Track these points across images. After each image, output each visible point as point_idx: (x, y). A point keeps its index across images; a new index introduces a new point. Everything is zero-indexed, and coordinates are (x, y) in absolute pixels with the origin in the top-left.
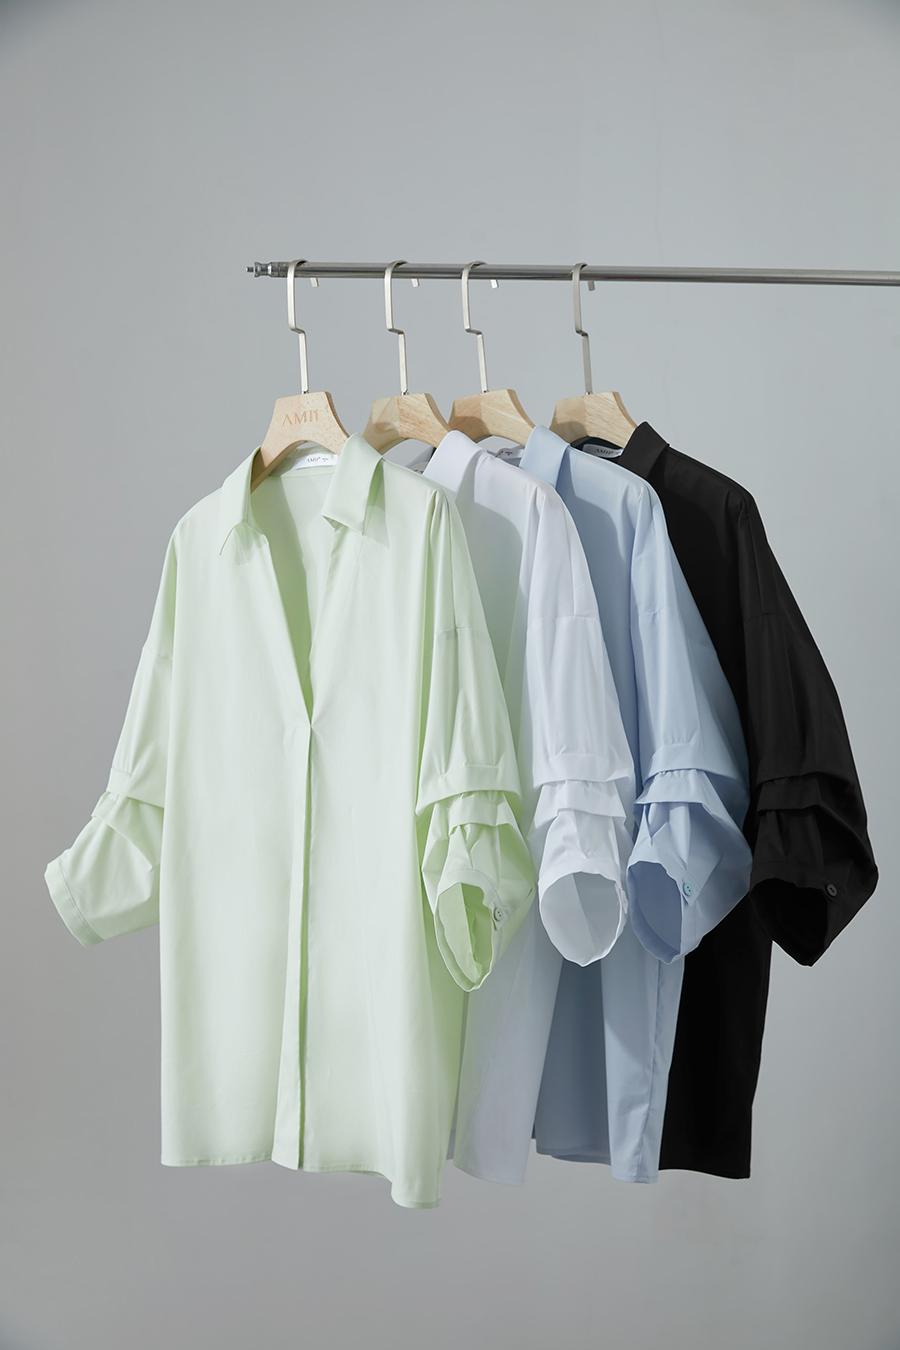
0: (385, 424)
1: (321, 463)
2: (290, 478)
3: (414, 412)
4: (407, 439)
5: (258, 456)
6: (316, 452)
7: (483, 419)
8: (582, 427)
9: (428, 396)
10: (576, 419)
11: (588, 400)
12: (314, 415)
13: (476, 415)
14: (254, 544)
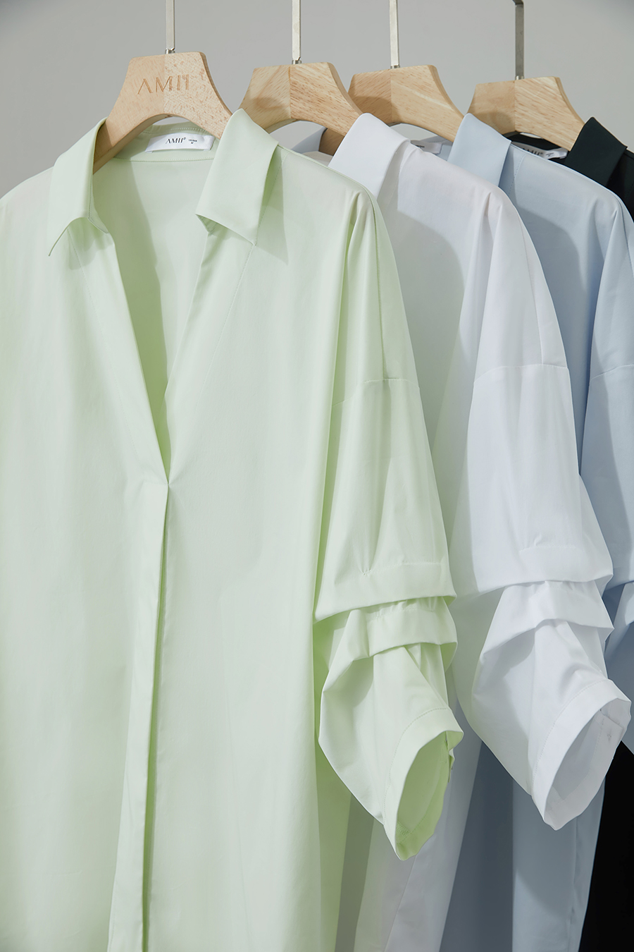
0: (268, 100)
1: (187, 144)
2: (141, 162)
3: (312, 87)
4: (297, 120)
5: (102, 130)
6: (179, 131)
7: (393, 101)
8: (509, 119)
9: (331, 66)
10: (502, 109)
11: (519, 86)
12: (183, 82)
13: (384, 96)
14: (94, 245)
